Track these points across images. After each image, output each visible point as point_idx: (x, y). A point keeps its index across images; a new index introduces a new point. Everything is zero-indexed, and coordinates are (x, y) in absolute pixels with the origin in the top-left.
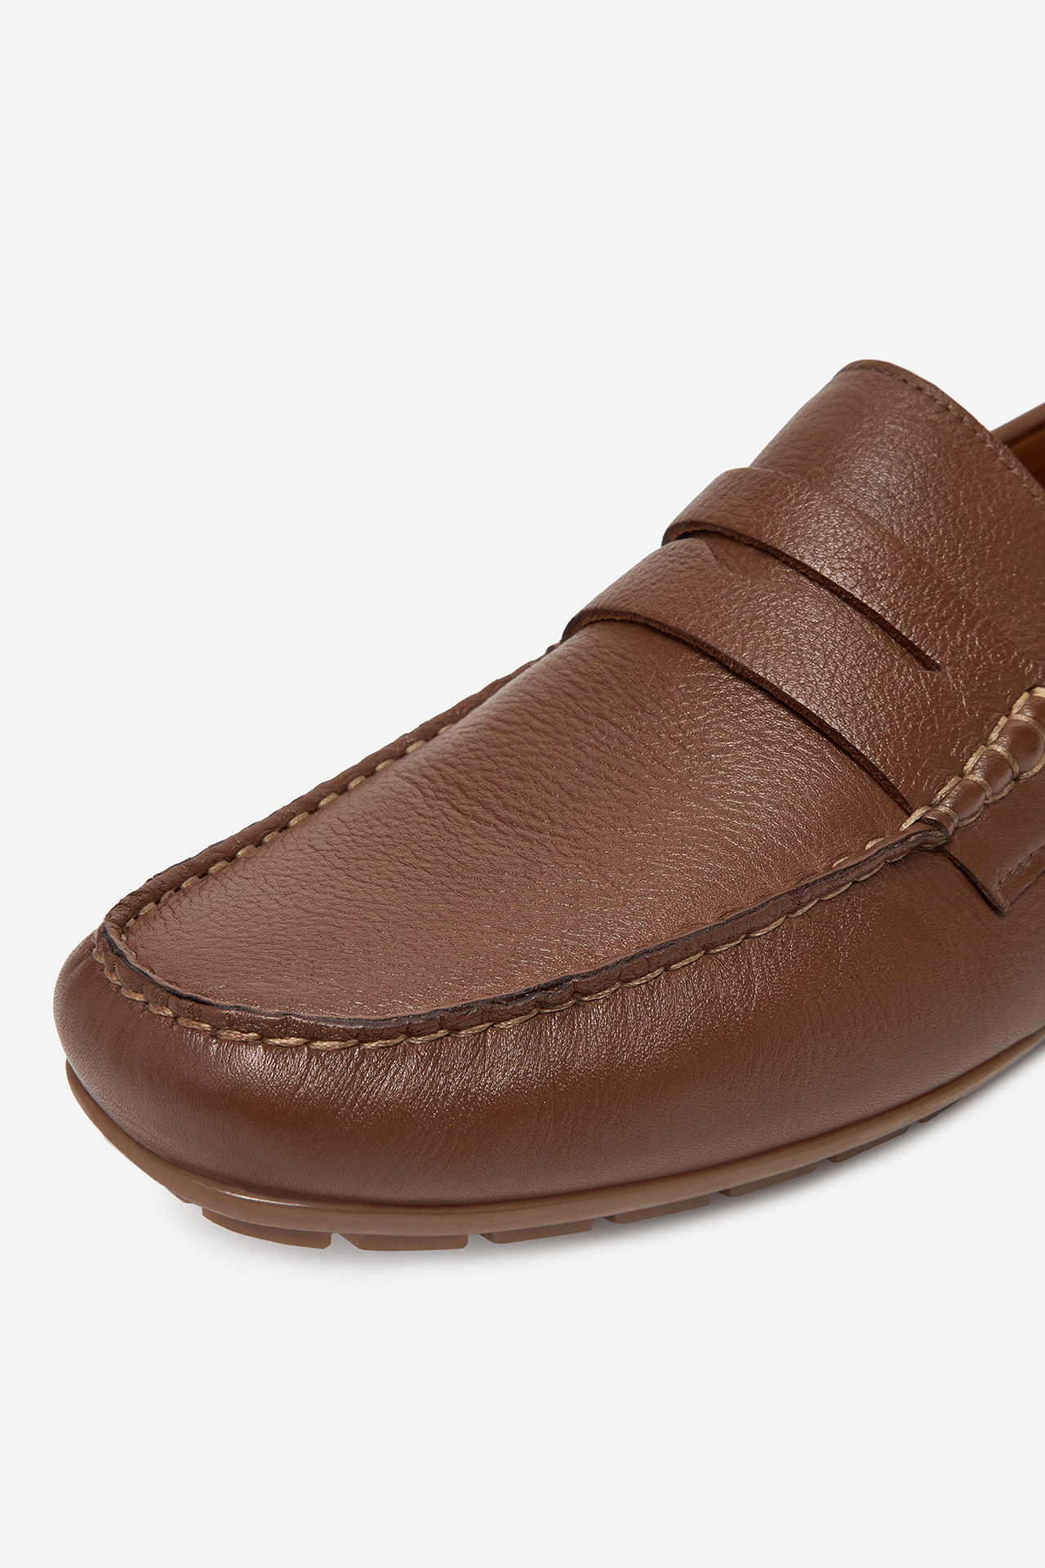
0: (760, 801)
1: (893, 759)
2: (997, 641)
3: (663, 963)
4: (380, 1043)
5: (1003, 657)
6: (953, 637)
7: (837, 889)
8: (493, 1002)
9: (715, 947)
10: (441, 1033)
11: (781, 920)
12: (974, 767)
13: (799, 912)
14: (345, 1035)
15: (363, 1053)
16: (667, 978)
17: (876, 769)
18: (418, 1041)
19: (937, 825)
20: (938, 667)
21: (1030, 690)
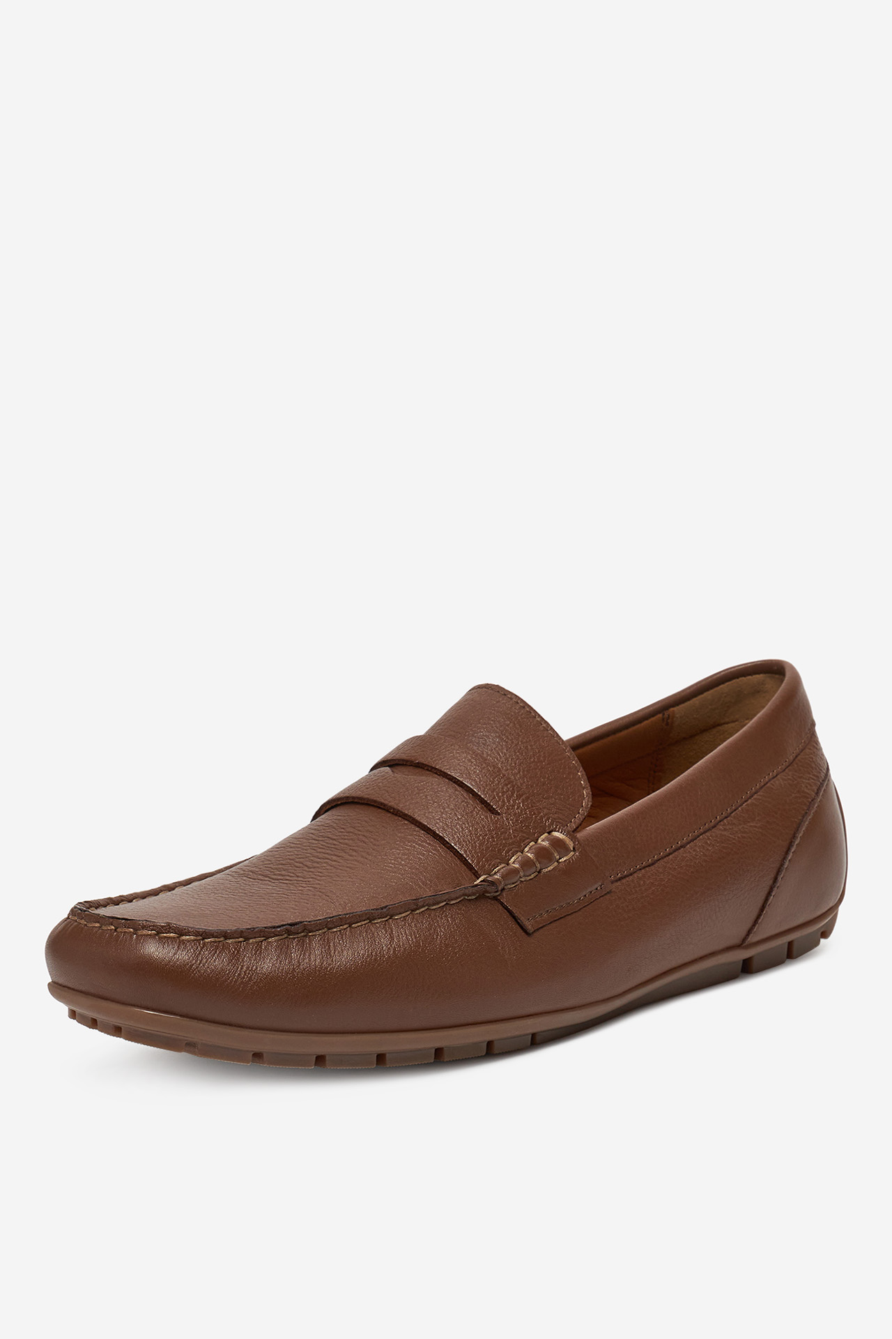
0: (402, 865)
1: (470, 851)
2: (532, 807)
3: (348, 922)
4: (212, 940)
5: (534, 814)
6: (509, 801)
7: (438, 903)
8: (265, 928)
9: (374, 920)
10: (241, 939)
11: (409, 913)
12: (514, 862)
13: (418, 911)
14: (197, 933)
15: (204, 944)
16: (350, 930)
17: (462, 855)
18: (230, 941)
19: (493, 883)
20: (499, 814)
21: (549, 833)
